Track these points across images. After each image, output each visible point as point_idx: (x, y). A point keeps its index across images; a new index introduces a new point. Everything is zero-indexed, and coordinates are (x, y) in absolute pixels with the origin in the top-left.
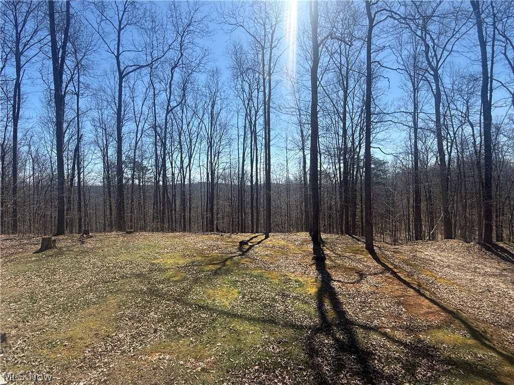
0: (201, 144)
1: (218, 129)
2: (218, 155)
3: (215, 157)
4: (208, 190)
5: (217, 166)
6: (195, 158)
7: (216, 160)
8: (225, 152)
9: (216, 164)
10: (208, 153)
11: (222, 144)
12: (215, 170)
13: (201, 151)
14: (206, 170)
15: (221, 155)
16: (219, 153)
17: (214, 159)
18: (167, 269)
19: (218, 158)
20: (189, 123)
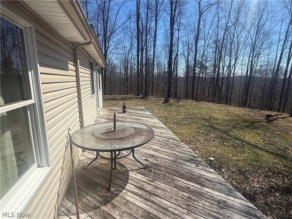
0: (245, 49)
1: (261, 36)
2: (259, 56)
3: (255, 58)
4: (246, 81)
5: (256, 64)
6: (240, 59)
7: (255, 60)
8: (264, 53)
9: (255, 63)
10: (250, 55)
11: (263, 47)
12: (254, 67)
13: (245, 54)
14: (246, 68)
15: (261, 56)
16: (259, 54)
17: (254, 59)
18: (218, 120)
19: (258, 58)
20: (239, 35)
